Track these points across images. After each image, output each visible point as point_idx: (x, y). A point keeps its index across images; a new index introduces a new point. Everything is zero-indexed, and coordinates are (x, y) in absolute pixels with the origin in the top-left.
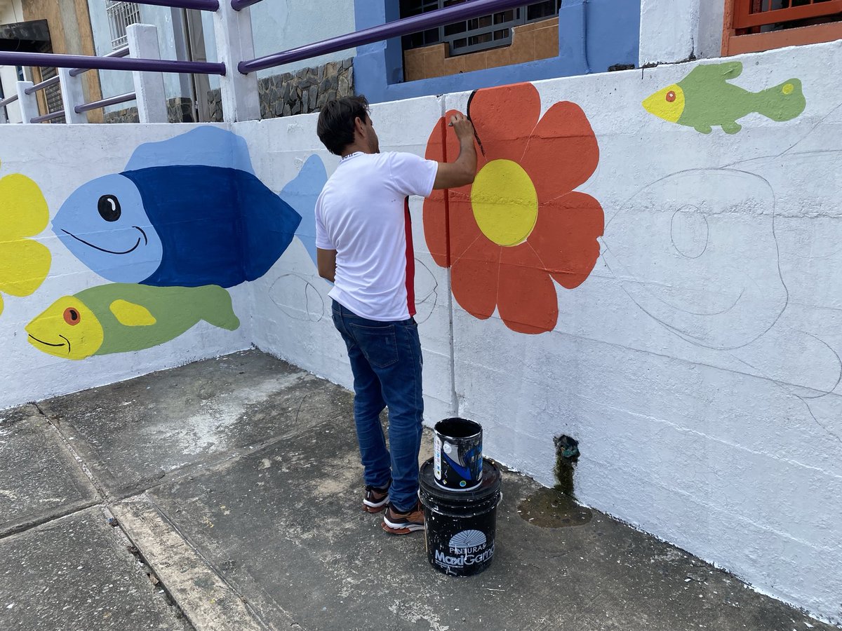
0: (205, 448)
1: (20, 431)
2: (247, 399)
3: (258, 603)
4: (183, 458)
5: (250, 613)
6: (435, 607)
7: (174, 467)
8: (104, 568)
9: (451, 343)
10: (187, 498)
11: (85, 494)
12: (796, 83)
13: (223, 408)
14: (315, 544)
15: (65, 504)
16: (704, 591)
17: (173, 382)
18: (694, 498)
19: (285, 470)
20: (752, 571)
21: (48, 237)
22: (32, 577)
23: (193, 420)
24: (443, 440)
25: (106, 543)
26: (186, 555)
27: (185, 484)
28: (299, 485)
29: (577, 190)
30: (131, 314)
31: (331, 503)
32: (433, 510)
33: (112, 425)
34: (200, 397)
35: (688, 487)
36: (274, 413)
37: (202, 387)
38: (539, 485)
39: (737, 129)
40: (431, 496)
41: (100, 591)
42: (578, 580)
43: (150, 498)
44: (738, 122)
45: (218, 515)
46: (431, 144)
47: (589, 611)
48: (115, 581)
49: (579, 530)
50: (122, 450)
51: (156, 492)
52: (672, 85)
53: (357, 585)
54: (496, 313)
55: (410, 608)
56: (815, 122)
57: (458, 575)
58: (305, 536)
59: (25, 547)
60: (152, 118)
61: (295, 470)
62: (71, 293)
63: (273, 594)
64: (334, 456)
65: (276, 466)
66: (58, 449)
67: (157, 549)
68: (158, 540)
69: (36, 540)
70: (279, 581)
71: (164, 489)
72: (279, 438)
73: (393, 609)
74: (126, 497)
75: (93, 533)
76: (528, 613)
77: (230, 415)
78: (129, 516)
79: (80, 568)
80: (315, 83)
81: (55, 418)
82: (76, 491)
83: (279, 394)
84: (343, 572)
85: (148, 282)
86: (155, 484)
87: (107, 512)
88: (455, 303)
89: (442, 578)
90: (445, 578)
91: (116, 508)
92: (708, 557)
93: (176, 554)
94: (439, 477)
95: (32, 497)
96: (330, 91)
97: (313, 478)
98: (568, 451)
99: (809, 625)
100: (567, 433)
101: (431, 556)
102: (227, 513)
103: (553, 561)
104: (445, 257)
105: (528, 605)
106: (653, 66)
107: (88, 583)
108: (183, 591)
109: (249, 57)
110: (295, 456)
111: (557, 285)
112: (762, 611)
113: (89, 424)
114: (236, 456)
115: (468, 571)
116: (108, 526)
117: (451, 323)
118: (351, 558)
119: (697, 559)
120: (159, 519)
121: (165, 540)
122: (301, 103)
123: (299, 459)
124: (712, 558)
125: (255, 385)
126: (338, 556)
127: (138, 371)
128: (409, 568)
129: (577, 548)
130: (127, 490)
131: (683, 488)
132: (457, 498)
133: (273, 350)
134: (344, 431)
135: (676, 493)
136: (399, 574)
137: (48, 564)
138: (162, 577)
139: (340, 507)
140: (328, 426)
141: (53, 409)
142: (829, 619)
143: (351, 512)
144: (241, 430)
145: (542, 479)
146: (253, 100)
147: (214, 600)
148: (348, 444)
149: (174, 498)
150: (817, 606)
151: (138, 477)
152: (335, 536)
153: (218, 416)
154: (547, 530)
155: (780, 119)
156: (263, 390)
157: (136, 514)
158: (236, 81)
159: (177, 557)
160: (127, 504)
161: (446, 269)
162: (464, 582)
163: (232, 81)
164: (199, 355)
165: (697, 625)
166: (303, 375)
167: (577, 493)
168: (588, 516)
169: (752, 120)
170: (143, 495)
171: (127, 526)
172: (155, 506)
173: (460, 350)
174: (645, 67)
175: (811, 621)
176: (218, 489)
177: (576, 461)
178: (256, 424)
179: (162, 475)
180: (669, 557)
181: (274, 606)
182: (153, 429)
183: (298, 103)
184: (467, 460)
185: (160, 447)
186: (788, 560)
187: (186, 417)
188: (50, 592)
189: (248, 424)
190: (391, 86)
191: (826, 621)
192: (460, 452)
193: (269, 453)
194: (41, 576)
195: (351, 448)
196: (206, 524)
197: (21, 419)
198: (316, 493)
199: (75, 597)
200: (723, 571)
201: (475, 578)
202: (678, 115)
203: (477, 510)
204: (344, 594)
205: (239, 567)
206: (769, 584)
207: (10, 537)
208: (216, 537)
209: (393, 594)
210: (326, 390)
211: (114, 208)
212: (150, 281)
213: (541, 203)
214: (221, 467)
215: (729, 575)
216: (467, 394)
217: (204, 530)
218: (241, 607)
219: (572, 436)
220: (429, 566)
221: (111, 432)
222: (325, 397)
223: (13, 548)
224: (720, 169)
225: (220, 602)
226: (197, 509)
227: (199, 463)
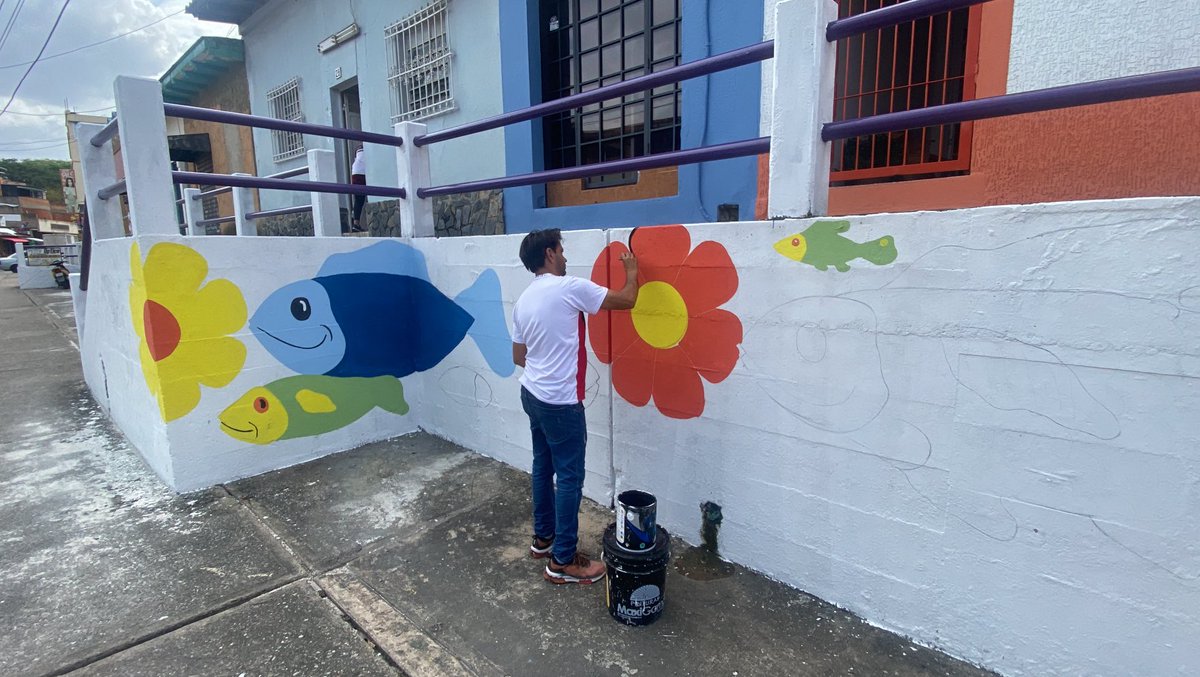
0: (394, 523)
1: (214, 512)
2: (423, 476)
3: (471, 659)
4: (375, 532)
5: (465, 669)
6: (623, 653)
7: (369, 541)
8: (324, 635)
9: (611, 426)
10: (387, 568)
11: (291, 570)
12: (890, 239)
13: (402, 485)
14: (509, 604)
15: (273, 578)
16: (833, 627)
17: (351, 462)
18: (819, 552)
19: (470, 539)
20: (866, 608)
21: (245, 335)
22: (257, 648)
23: (377, 497)
24: (627, 509)
25: (319, 613)
26: (397, 620)
27: (382, 555)
28: (485, 553)
29: (721, 307)
30: (314, 402)
31: (517, 568)
32: (617, 569)
33: (302, 504)
34: (381, 476)
35: (814, 543)
36: (451, 489)
37: (379, 467)
38: (688, 544)
39: (847, 268)
40: (616, 557)
41: (324, 658)
42: (734, 624)
43: (352, 570)
44: (848, 263)
45: (418, 583)
46: (597, 265)
47: (748, 649)
48: (337, 647)
49: (727, 581)
50: (317, 526)
51: (357, 564)
52: (796, 234)
53: (554, 639)
54: (651, 401)
55: (602, 656)
56: (905, 267)
57: (637, 625)
58: (500, 598)
59: (244, 621)
60: (327, 232)
61: (479, 540)
62: (262, 384)
63: (481, 650)
64: (512, 526)
65: (461, 536)
66: (255, 529)
67: (369, 616)
68: (368, 608)
69: (253, 614)
70: (485, 638)
71: (364, 561)
72: (460, 511)
73: (589, 657)
74: (329, 570)
75: (306, 604)
76: (700, 654)
77: (412, 493)
78: (336, 587)
79: (301, 636)
80: (468, 203)
81: (246, 499)
82: (280, 566)
83: (452, 471)
84: (539, 628)
85: (331, 373)
86: (353, 556)
87: (313, 584)
88: (615, 393)
89: (623, 629)
90: (626, 628)
91: (322, 580)
92: (832, 600)
93: (388, 620)
94: (622, 541)
95: (238, 572)
96: (482, 211)
97: (497, 545)
98: (712, 515)
99: (914, 649)
100: (712, 500)
101: (613, 610)
102: (426, 580)
103: (711, 608)
104: (607, 357)
105: (698, 647)
106: (780, 219)
107: (311, 650)
108: (401, 653)
109: (426, 185)
110: (477, 527)
111: (703, 380)
112: (878, 639)
113: (279, 503)
114: (424, 529)
115: (645, 621)
116: (318, 598)
117: (611, 409)
118: (544, 615)
119: (822, 601)
120: (365, 589)
121: (374, 607)
122: (455, 219)
123: (481, 529)
124: (834, 600)
125: (428, 464)
126: (533, 614)
127: (317, 453)
128: (595, 621)
129: (728, 597)
130: (329, 564)
131: (810, 544)
132: (640, 558)
133: (440, 432)
134: (515, 503)
135: (806, 548)
136: (587, 626)
137: (270, 635)
138: (379, 641)
139: (526, 571)
140: (501, 499)
141: (241, 490)
142: (929, 644)
143: (535, 574)
144: (424, 504)
145: (690, 539)
146: (429, 220)
147: (431, 659)
148: (521, 515)
149: (374, 569)
150: (918, 634)
151: (336, 551)
152: (526, 596)
153: (399, 492)
154: (702, 583)
155: (878, 263)
156: (437, 468)
157: (342, 586)
158: (415, 205)
159: (390, 622)
160: (332, 576)
161: (608, 366)
162: (642, 630)
163: (412, 204)
164: (373, 437)
165: (832, 654)
166: (469, 454)
167: (720, 550)
168: (732, 569)
169: (858, 263)
170: (344, 568)
171: (336, 597)
172: (358, 577)
173: (619, 432)
174: (774, 219)
175: (915, 646)
176: (414, 559)
177: (719, 523)
178: (437, 499)
179: (359, 548)
180: (802, 600)
181: (485, 661)
182: (342, 507)
183: (452, 218)
184: (646, 526)
185: (352, 523)
186: (894, 597)
187: (370, 494)
188: (277, 660)
189: (429, 499)
190: (537, 210)
191: (927, 646)
192: (641, 519)
193: (452, 523)
194: (266, 646)
195: (525, 518)
196: (409, 592)
197: (213, 501)
198: (502, 559)
199: (303, 664)
200: (844, 610)
201: (650, 626)
202: (802, 256)
203: (654, 568)
204: (545, 647)
205: (447, 628)
206: (881, 619)
207: (227, 611)
208: (421, 603)
209: (586, 645)
210: (493, 467)
211: (305, 309)
212: (333, 373)
213: (690, 316)
214: (413, 539)
215: (850, 613)
216: (624, 469)
217: (408, 597)
218: (456, 664)
219: (716, 503)
220: (611, 618)
221: (302, 511)
222: (493, 473)
223: (232, 621)
224: (836, 297)
225: (437, 660)
226: (398, 579)
227: (391, 536)
